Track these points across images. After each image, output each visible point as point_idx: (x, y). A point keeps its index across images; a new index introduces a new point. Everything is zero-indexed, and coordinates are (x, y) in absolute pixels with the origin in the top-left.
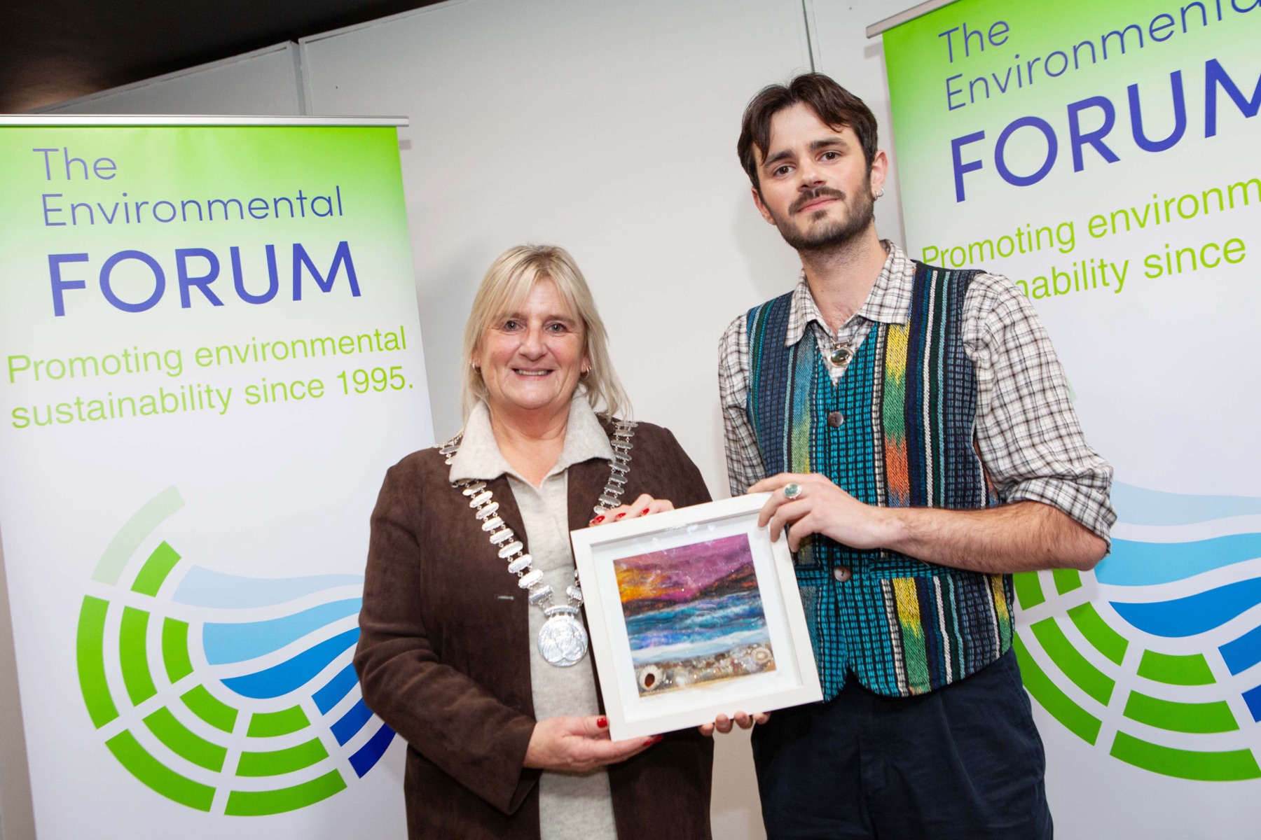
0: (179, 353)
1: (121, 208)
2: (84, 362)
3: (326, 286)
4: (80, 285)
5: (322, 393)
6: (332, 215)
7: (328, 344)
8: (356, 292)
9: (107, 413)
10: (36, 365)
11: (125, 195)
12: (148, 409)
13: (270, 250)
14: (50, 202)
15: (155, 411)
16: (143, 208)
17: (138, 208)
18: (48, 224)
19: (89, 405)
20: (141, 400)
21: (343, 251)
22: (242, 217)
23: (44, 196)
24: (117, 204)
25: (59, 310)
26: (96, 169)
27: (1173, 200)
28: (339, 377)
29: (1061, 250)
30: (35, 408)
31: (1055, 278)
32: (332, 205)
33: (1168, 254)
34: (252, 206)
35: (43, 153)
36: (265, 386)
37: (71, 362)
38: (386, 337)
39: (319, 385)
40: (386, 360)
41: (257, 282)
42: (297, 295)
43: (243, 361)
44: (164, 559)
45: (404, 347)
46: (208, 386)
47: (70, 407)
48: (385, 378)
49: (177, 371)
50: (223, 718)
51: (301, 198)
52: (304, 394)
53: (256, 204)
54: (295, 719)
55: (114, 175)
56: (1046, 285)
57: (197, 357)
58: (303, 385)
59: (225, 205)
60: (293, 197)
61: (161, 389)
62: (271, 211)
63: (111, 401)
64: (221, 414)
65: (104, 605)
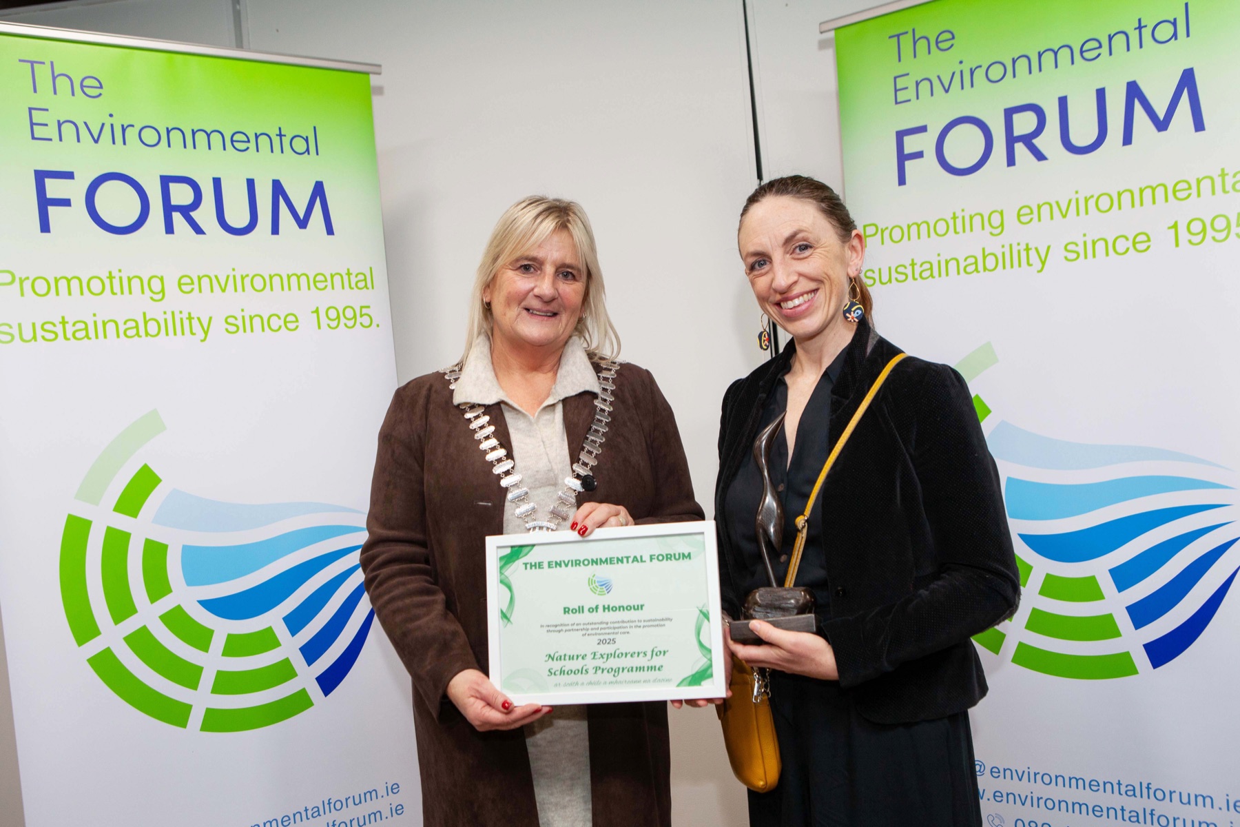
0: (162, 279)
1: (107, 129)
2: (69, 281)
3: (303, 223)
4: (66, 203)
5: (297, 327)
6: (309, 154)
7: (303, 280)
8: (330, 231)
9: (92, 333)
10: (22, 281)
11: (111, 115)
12: (131, 332)
13: (251, 184)
14: (36, 116)
15: (138, 334)
16: (128, 131)
17: (124, 130)
18: (33, 138)
19: (74, 325)
20: (125, 323)
21: (318, 190)
22: (225, 149)
23: (30, 109)
24: (103, 125)
25: (45, 227)
26: (82, 86)
27: (1092, 196)
28: (312, 312)
29: (991, 233)
30: (20, 325)
31: (984, 258)
32: (310, 145)
33: (1085, 243)
34: (235, 138)
35: (29, 64)
36: (243, 317)
37: (57, 280)
38: (356, 276)
39: (294, 319)
40: (356, 298)
41: (237, 215)
42: (275, 230)
43: (224, 290)
44: (145, 481)
45: (373, 288)
46: (189, 314)
47: (55, 325)
48: (355, 316)
49: (160, 296)
50: (200, 639)
51: (281, 135)
52: (280, 327)
53: (237, 137)
54: (267, 640)
55: (100, 95)
56: (976, 263)
57: (180, 285)
58: (279, 318)
59: (208, 136)
60: (273, 133)
61: (144, 314)
62: (252, 145)
63: (95, 322)
64: (202, 341)
65: (87, 524)
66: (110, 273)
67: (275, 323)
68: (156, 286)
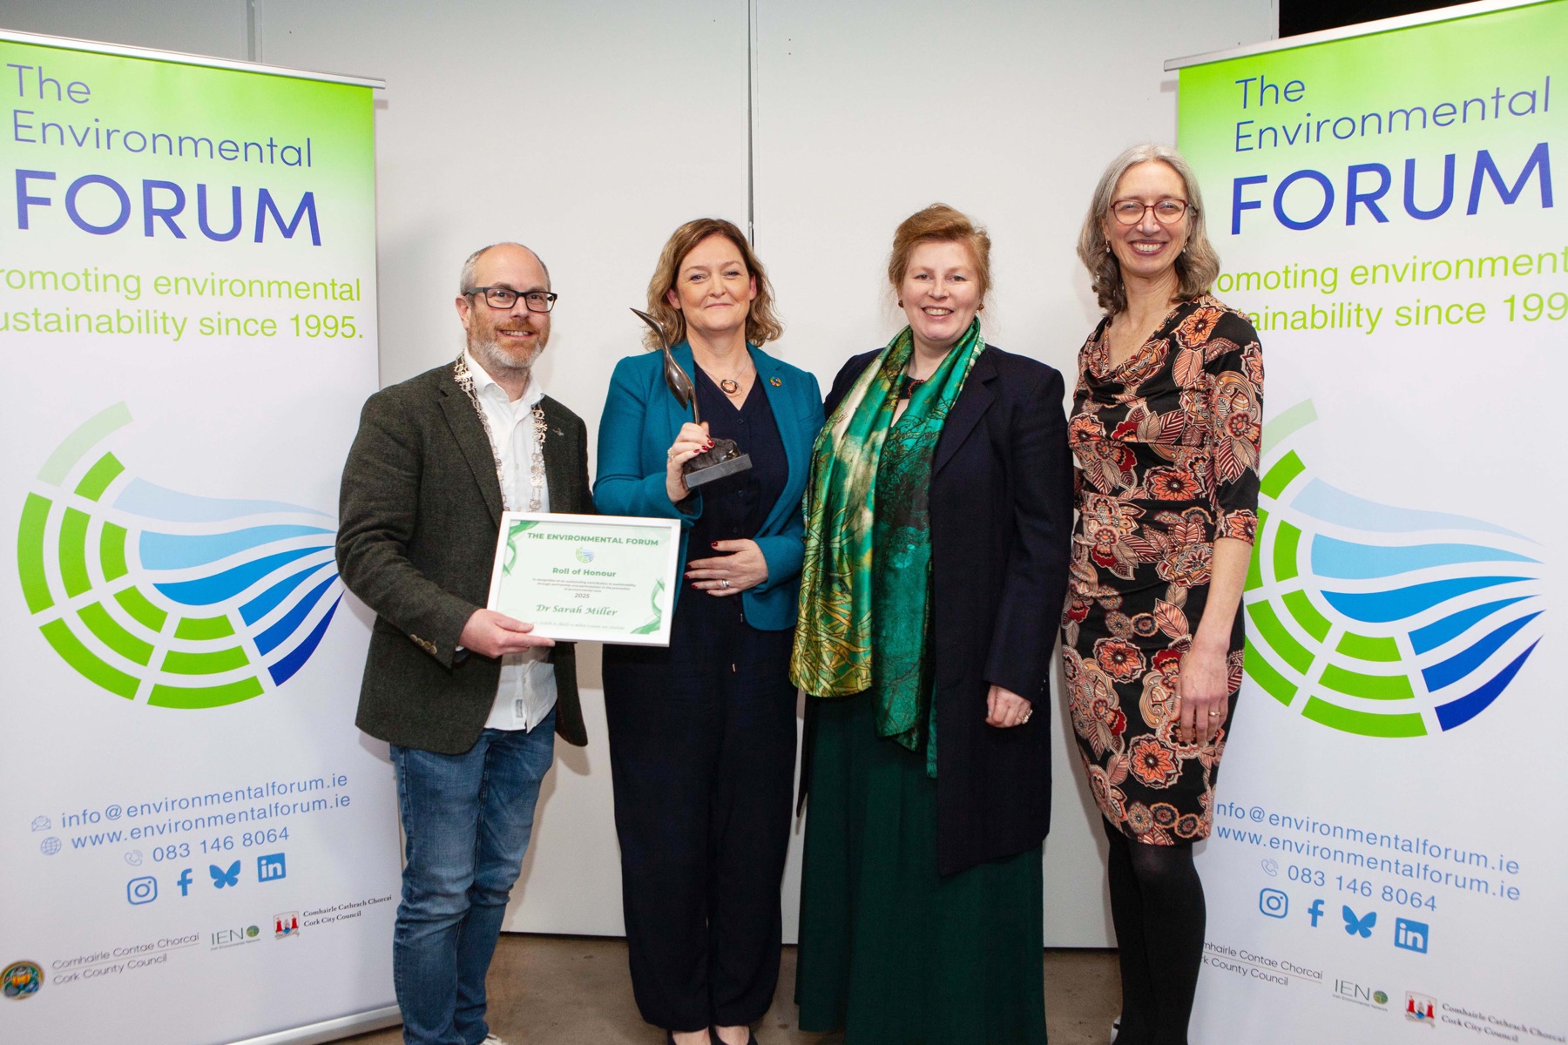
0: (138, 279)
1: (92, 134)
2: (44, 276)
3: (288, 232)
4: (46, 202)
5: (275, 332)
6: (300, 165)
7: (285, 287)
8: (317, 241)
9: (64, 327)
11: (97, 120)
12: (104, 328)
13: (237, 192)
14: (22, 119)
15: (110, 329)
16: (114, 136)
17: (109, 135)
18: (17, 139)
20: (98, 319)
21: (308, 201)
22: (212, 157)
23: (16, 112)
24: (88, 129)
25: (23, 223)
26: (69, 92)
28: (292, 319)
32: (302, 156)
34: (223, 147)
35: (17, 69)
36: (219, 320)
37: (32, 274)
38: (341, 287)
39: (272, 325)
40: (339, 309)
41: (221, 220)
42: (259, 237)
43: (201, 293)
44: (108, 469)
45: (358, 299)
46: (164, 313)
47: (27, 316)
48: (336, 326)
49: (135, 295)
50: (154, 619)
51: (272, 146)
52: (257, 331)
53: (226, 146)
54: (220, 627)
55: (87, 100)
57: (156, 285)
58: (257, 323)
59: (196, 143)
60: (264, 144)
61: (118, 311)
62: (241, 154)
63: (68, 316)
64: (175, 340)
65: (47, 504)
66: (86, 270)
67: (252, 327)
68: (132, 284)
